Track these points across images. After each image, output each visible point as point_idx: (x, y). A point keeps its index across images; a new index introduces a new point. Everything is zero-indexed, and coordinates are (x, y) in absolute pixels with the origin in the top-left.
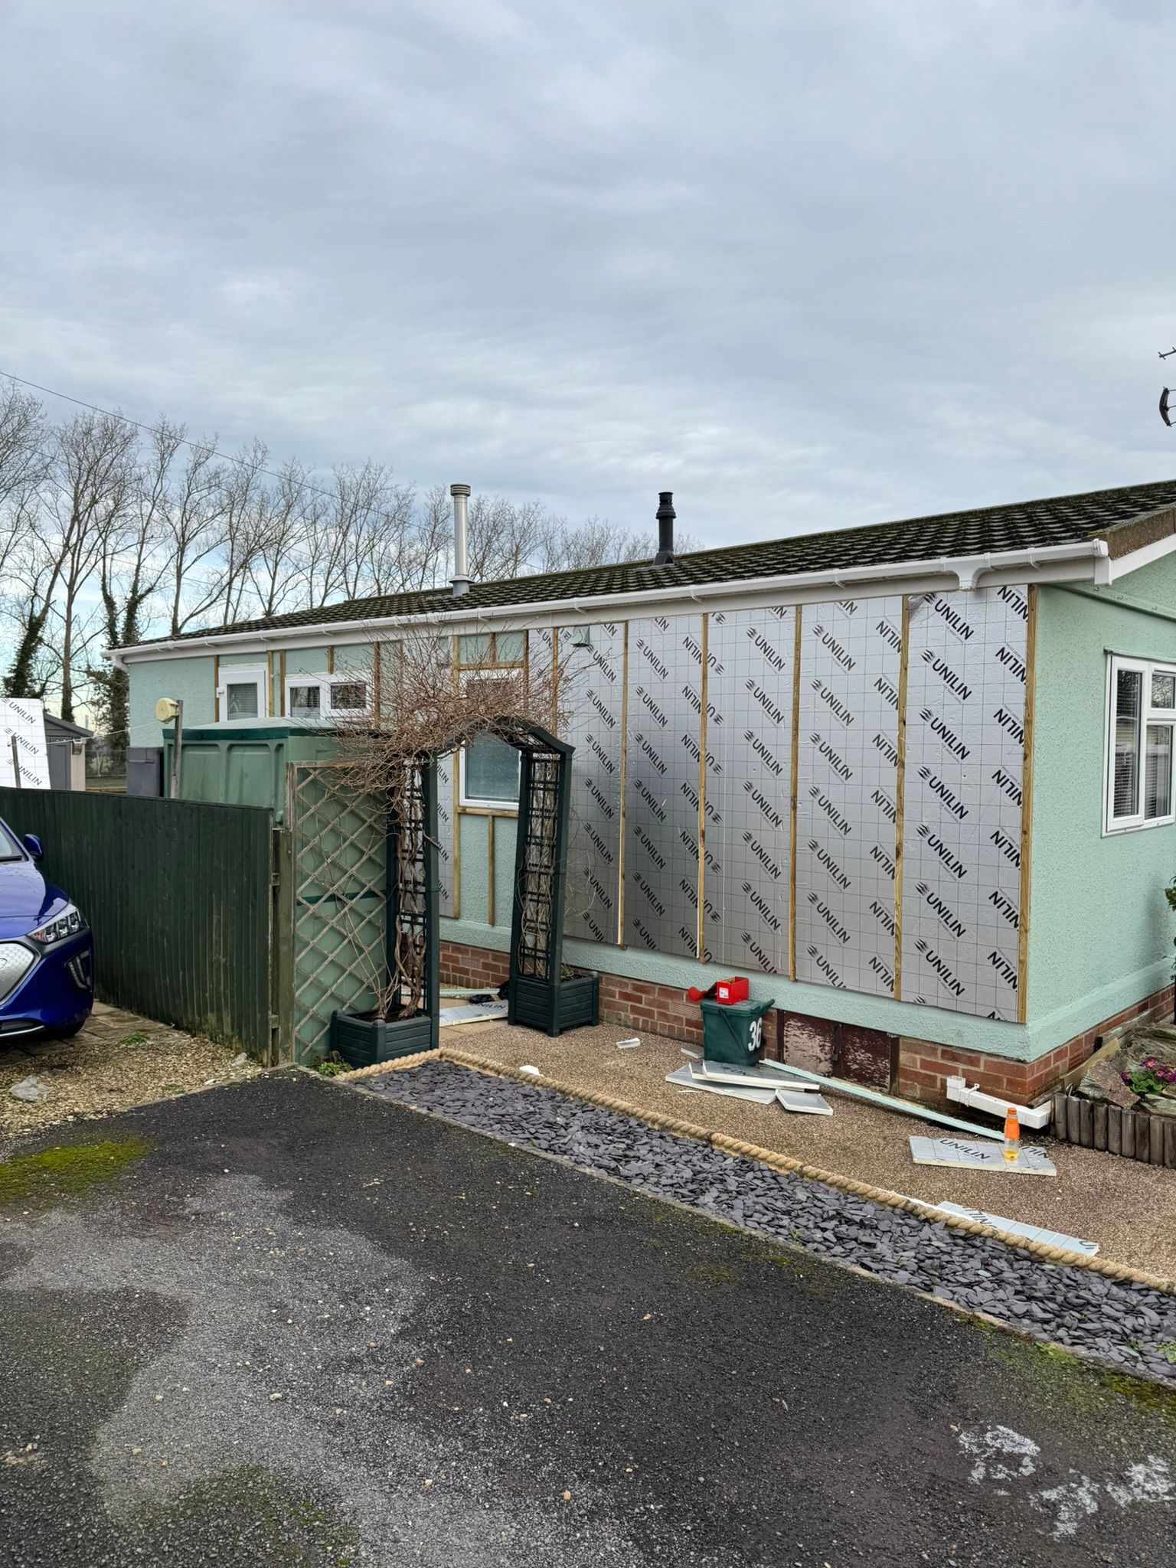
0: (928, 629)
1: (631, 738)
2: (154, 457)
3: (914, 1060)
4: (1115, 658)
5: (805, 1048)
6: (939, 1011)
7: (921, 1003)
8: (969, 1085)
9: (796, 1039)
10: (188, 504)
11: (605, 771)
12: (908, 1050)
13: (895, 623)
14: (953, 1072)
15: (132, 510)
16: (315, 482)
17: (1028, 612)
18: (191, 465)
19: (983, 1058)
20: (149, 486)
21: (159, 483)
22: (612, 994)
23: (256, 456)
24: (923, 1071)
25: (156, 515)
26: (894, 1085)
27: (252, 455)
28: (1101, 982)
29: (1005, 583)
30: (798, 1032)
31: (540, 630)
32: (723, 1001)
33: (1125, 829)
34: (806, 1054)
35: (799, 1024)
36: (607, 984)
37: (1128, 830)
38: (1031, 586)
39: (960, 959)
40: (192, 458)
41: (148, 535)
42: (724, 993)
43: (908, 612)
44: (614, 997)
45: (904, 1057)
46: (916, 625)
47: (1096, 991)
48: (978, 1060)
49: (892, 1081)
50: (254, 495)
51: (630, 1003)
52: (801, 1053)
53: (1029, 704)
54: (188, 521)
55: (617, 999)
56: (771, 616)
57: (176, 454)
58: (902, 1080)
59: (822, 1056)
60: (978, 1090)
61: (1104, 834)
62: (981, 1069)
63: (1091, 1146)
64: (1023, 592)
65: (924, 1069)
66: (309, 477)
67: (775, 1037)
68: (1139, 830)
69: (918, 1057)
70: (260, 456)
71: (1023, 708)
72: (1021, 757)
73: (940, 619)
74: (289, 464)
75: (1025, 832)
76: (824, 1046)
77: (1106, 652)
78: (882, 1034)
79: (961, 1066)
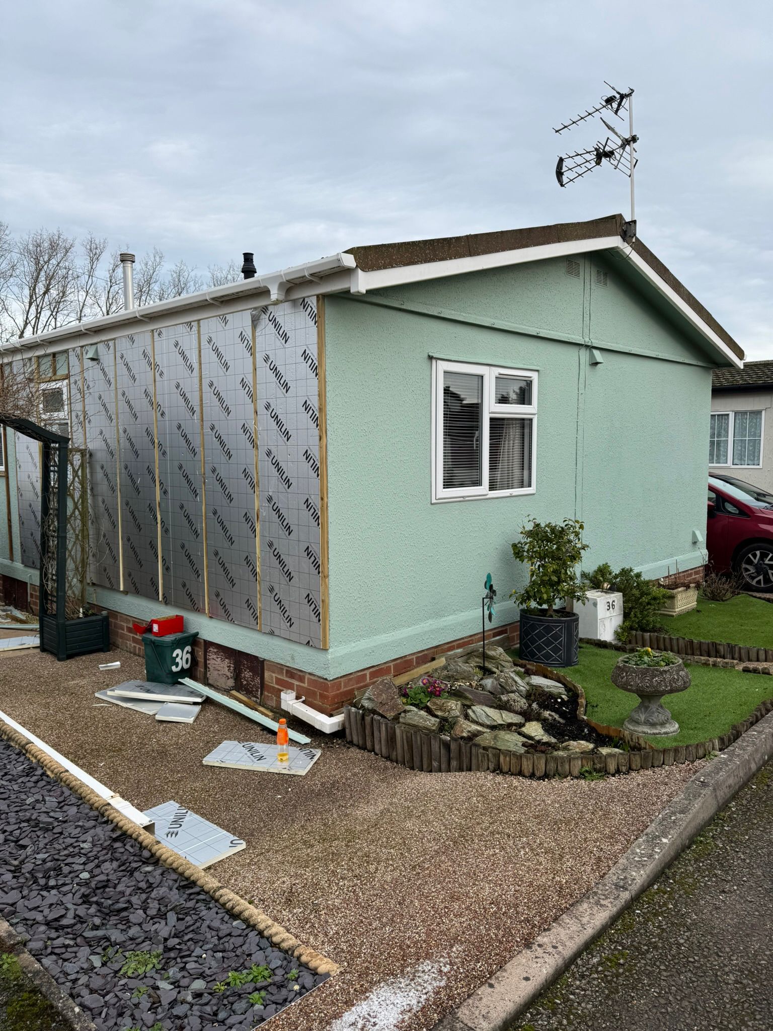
0: (266, 335)
1: (121, 431)
2: (86, 262)
3: (272, 677)
4: (439, 362)
5: (219, 668)
6: (283, 640)
7: (272, 633)
8: (297, 698)
9: (214, 662)
10: (110, 294)
11: (109, 457)
12: (269, 670)
13: (248, 332)
14: (290, 687)
15: (71, 297)
16: (196, 277)
17: (318, 319)
18: (111, 266)
19: (307, 676)
20: (84, 282)
21: (90, 280)
22: (124, 629)
23: (155, 260)
24: (277, 686)
25: (89, 301)
26: (263, 697)
27: (153, 259)
28: (438, 614)
29: (304, 295)
30: (215, 657)
31: (74, 349)
32: (156, 634)
33: (463, 497)
34: (220, 673)
35: (215, 650)
36: (121, 621)
37: (467, 499)
38: (318, 296)
39: (291, 599)
40: (112, 262)
41: (83, 314)
42: (156, 628)
43: (255, 321)
44: (123, 630)
45: (267, 674)
46: (259, 334)
47: (430, 622)
48: (304, 677)
49: (262, 694)
50: (156, 287)
51: (132, 635)
52: (217, 672)
53: (322, 395)
54: (110, 305)
55: (125, 632)
56: (182, 329)
57: (101, 258)
58: (266, 693)
59: (229, 674)
60: (304, 702)
61: (434, 501)
62: (306, 685)
63: (363, 748)
64: (313, 302)
65: (278, 685)
66: (192, 274)
67: (203, 661)
68: (483, 499)
69: (274, 675)
70: (158, 259)
71: (317, 398)
72: (318, 438)
73: (271, 326)
74: (178, 265)
75: (322, 499)
76: (230, 666)
77: (431, 358)
78: (256, 658)
79: (296, 683)
